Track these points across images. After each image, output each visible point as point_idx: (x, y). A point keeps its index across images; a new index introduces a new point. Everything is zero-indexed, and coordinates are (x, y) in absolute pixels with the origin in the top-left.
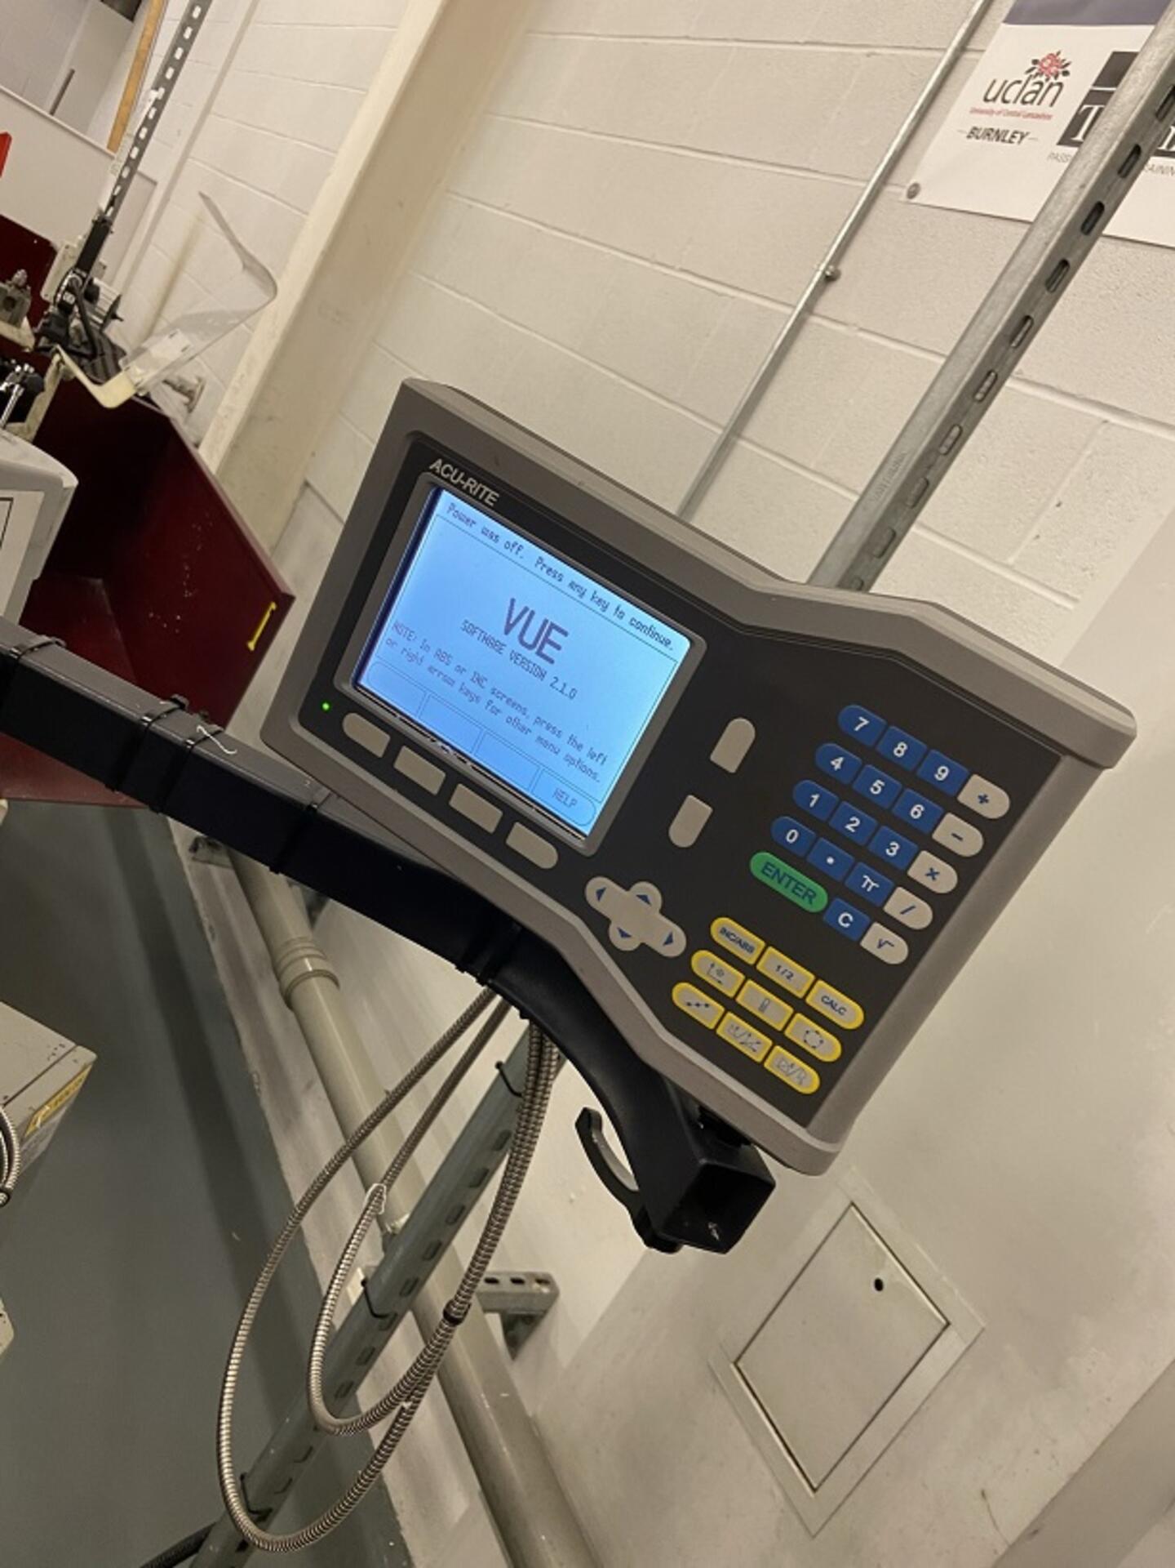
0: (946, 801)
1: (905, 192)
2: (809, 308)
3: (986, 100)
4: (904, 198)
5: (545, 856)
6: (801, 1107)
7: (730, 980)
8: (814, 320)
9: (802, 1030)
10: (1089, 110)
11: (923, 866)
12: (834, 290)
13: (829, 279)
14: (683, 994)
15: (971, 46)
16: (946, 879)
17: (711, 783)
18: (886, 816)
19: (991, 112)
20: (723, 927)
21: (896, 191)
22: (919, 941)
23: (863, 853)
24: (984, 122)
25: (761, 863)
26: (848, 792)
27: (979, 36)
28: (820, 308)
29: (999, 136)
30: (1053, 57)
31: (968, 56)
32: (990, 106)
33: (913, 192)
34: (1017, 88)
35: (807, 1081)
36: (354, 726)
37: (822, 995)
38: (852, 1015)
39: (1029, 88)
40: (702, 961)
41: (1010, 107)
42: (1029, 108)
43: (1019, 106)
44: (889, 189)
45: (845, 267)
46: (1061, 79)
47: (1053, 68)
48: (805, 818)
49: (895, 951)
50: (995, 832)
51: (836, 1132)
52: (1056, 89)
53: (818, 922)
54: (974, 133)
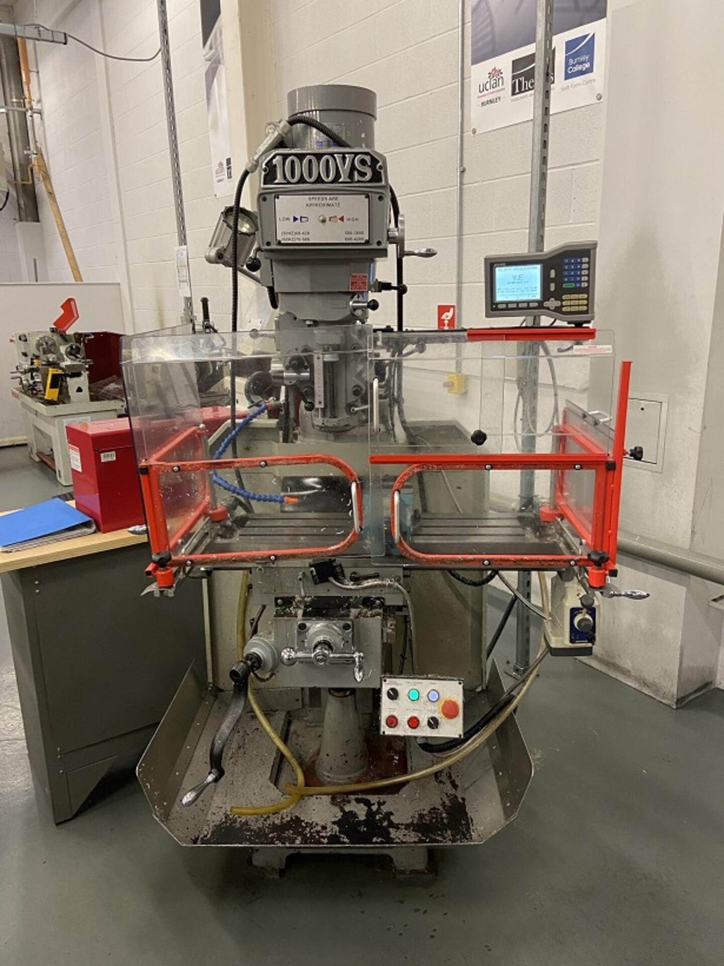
0: (581, 263)
1: (471, 132)
2: (461, 183)
3: (480, 92)
4: (472, 134)
5: (536, 305)
6: (586, 312)
7: (568, 303)
8: (465, 186)
9: (581, 302)
10: (515, 82)
11: (583, 273)
12: (466, 175)
13: (463, 172)
14: (564, 309)
15: (465, 77)
16: (587, 272)
17: (553, 280)
18: (576, 270)
19: (484, 95)
20: (564, 297)
21: (468, 134)
22: (588, 281)
23: (575, 276)
24: (484, 99)
25: (564, 286)
26: (570, 270)
27: (465, 72)
28: (465, 182)
29: (491, 101)
30: (494, 69)
31: (466, 81)
32: (483, 93)
33: (474, 132)
34: (488, 85)
35: (585, 308)
36: (500, 306)
37: (581, 296)
38: (586, 296)
39: (492, 83)
40: (564, 303)
41: (490, 91)
42: (497, 88)
43: (492, 90)
44: (465, 134)
45: (465, 165)
46: (501, 75)
47: (496, 73)
48: (566, 276)
49: (586, 285)
50: (588, 263)
51: (593, 312)
52: (501, 80)
53: (576, 288)
54: (483, 104)
